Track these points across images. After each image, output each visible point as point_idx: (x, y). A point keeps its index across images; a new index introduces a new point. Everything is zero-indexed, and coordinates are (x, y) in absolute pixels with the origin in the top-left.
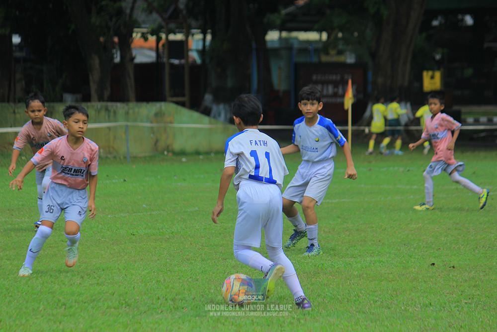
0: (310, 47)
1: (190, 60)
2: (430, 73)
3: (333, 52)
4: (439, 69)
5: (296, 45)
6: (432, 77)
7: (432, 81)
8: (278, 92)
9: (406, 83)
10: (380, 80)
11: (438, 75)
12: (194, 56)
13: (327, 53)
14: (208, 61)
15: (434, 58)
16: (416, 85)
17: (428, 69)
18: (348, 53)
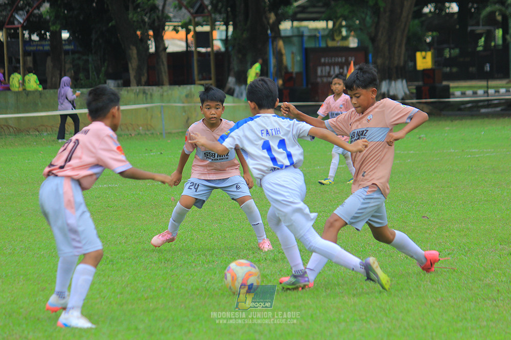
0: (318, 35)
1: (215, 49)
2: (424, 53)
3: (337, 38)
4: (430, 50)
5: (306, 33)
6: (424, 58)
7: (424, 60)
8: (292, 73)
9: (402, 63)
10: (379, 61)
11: (429, 55)
12: (218, 45)
13: (333, 39)
14: (230, 49)
15: (425, 41)
16: (411, 64)
17: (421, 51)
18: (351, 39)
